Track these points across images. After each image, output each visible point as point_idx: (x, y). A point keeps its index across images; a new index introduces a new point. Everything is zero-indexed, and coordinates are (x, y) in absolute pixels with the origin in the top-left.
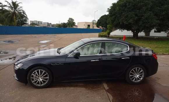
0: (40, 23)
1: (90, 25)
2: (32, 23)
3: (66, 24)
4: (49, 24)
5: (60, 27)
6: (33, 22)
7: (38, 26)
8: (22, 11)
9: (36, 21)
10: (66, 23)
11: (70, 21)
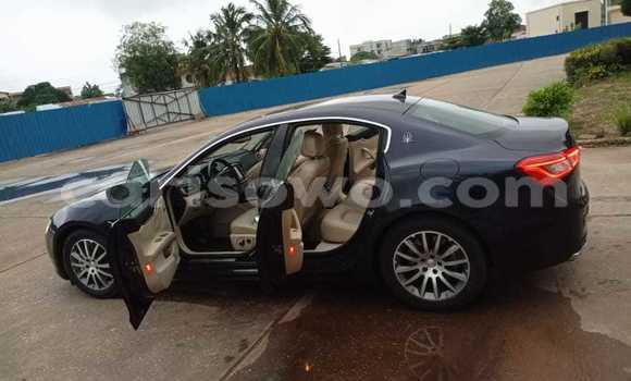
0: (383, 47)
1: (586, 13)
2: (355, 52)
3: (480, 29)
4: (413, 45)
5: (455, 48)
6: (359, 49)
7: (377, 58)
8: (298, 22)
9: (371, 43)
10: (479, 25)
11: (494, 12)
